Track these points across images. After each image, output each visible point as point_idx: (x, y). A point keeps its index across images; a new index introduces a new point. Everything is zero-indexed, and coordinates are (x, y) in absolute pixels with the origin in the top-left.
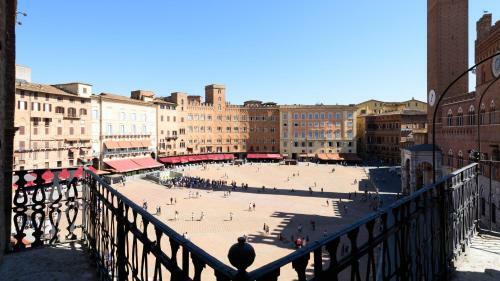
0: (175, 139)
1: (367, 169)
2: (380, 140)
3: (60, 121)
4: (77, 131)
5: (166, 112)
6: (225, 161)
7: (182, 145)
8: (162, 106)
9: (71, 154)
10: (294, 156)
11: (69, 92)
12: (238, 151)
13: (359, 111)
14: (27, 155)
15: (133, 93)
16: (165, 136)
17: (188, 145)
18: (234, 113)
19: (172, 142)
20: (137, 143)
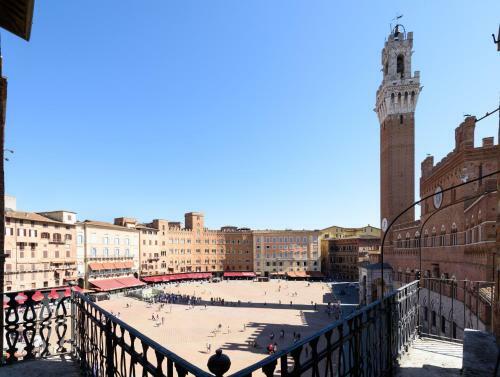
0: (156, 260)
1: (330, 284)
2: (341, 260)
3: (45, 246)
4: (63, 254)
5: (147, 237)
6: (203, 279)
7: (164, 266)
8: (145, 231)
9: (57, 275)
10: (266, 274)
11: (54, 219)
12: (216, 270)
13: (323, 235)
14: (14, 276)
15: (116, 220)
16: (147, 257)
17: (169, 265)
18: (212, 238)
19: (154, 263)
20: (121, 264)
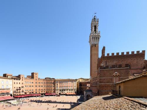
0: (20, 90)
5: (16, 81)
6: (38, 96)
7: (23, 92)
8: (15, 79)
10: (60, 94)
12: (43, 93)
13: (78, 81)
15: (4, 75)
16: (16, 89)
17: (25, 91)
18: (41, 81)
19: (19, 91)
20: (4, 91)
